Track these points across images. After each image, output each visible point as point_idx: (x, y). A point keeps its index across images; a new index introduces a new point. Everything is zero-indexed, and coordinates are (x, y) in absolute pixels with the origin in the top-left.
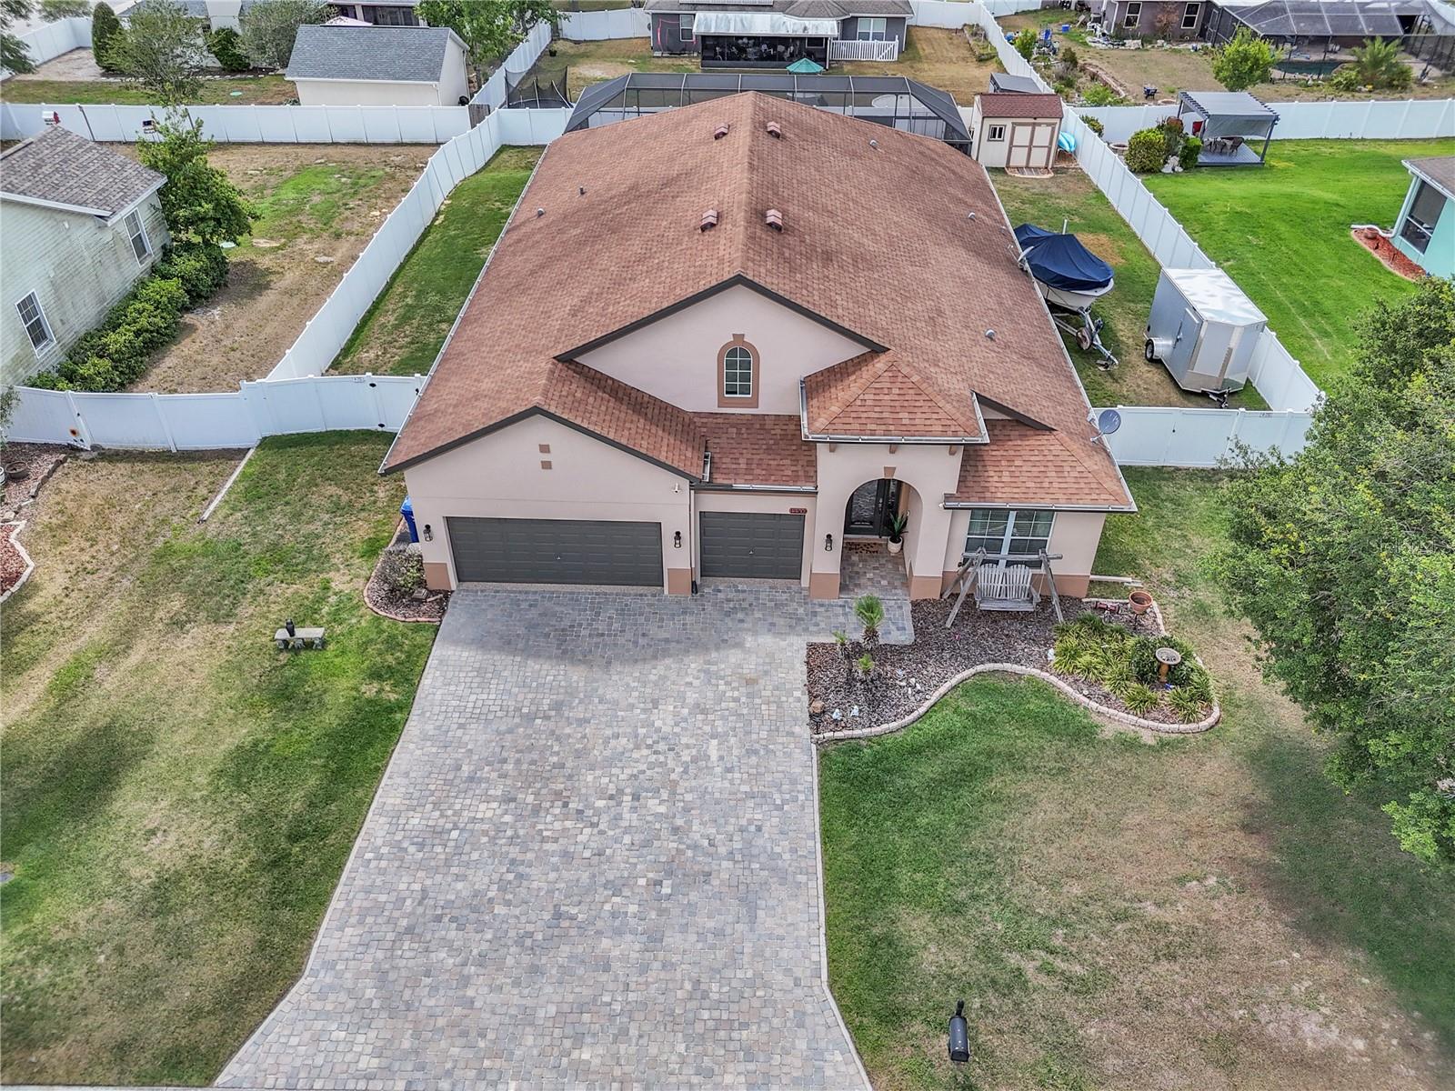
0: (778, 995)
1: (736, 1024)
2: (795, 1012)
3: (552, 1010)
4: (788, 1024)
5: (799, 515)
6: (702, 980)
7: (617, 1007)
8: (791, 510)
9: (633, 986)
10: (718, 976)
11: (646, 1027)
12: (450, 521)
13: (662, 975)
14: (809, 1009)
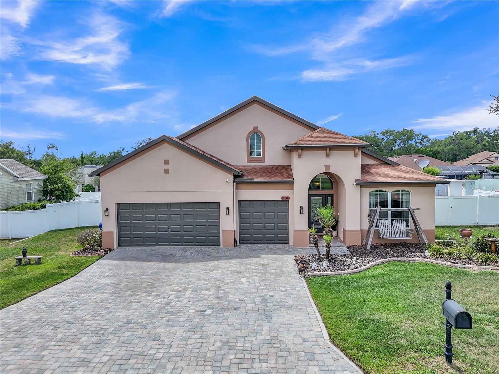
0: (291, 346)
1: (257, 360)
2: (305, 353)
3: (106, 359)
4: (301, 359)
5: (286, 200)
6: (229, 341)
7: (159, 356)
8: (282, 197)
9: (174, 346)
10: (243, 340)
11: (181, 364)
12: (119, 206)
13: (200, 340)
14: (317, 351)
